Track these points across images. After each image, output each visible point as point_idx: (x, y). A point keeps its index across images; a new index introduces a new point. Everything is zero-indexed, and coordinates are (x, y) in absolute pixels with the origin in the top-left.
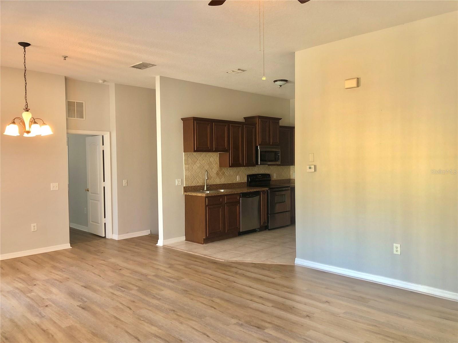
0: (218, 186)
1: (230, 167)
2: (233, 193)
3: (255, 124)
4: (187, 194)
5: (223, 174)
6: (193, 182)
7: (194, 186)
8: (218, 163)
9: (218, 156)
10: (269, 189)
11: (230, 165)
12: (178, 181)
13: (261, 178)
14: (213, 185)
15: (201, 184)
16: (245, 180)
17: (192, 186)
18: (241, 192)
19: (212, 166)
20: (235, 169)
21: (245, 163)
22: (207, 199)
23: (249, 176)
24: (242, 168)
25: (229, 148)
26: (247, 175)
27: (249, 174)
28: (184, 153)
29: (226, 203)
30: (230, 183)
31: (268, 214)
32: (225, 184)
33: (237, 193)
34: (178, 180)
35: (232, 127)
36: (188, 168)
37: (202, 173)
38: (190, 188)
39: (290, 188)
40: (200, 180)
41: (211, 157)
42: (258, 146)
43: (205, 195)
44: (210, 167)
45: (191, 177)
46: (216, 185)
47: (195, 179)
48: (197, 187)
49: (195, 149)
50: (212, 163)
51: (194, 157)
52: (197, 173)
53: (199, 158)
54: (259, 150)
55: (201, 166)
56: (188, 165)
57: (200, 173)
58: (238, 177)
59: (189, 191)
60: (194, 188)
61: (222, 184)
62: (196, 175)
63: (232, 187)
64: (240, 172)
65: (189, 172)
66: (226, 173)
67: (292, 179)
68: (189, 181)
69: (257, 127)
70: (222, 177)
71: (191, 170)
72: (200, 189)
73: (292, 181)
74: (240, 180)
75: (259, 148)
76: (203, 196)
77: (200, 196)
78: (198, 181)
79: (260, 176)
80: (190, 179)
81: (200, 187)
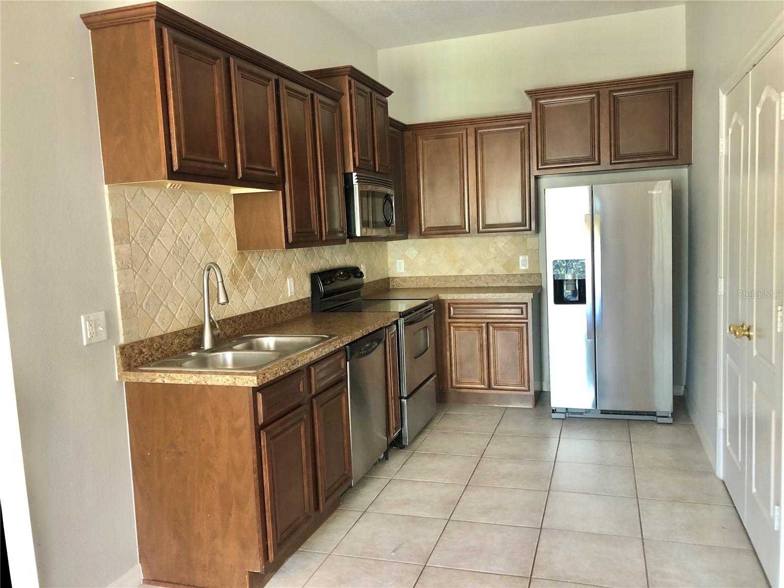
0: (239, 325)
1: (288, 246)
4: (145, 377)
5: (251, 273)
6: (153, 321)
7: (161, 337)
9: (232, 205)
10: (400, 317)
11: (290, 241)
12: (94, 324)
16: (306, 291)
17: (152, 340)
19: (217, 244)
21: (326, 230)
22: (260, 396)
23: (314, 277)
25: (282, 173)
26: (311, 275)
27: (313, 271)
28: (106, 187)
29: (315, 396)
31: (401, 397)
32: (257, 311)
34: (92, 316)
35: (286, 91)
36: (131, 257)
37: (183, 276)
38: (144, 348)
39: (432, 304)
40: (179, 306)
41: (209, 212)
42: (352, 173)
43: (256, 382)
44: (209, 250)
45: (146, 296)
46: (233, 321)
47: (162, 303)
48: (173, 338)
49: (176, 167)
50: (214, 232)
51: (150, 209)
52: (167, 278)
53: (170, 213)
54: (357, 186)
55: (177, 248)
56: (129, 245)
57: (175, 278)
58: (290, 282)
59: (142, 364)
60: (161, 344)
61: (249, 314)
62: (163, 288)
63: (277, 320)
64: (293, 267)
65: (134, 277)
66: (258, 270)
67: (395, 278)
68: (138, 318)
69: (346, 107)
70: (247, 288)
71: (143, 265)
72: (183, 346)
73: (393, 282)
74: (295, 293)
75: (357, 180)
76: (247, 383)
77: (228, 385)
78: (171, 311)
79: (342, 273)
80: (142, 308)
81: (181, 336)
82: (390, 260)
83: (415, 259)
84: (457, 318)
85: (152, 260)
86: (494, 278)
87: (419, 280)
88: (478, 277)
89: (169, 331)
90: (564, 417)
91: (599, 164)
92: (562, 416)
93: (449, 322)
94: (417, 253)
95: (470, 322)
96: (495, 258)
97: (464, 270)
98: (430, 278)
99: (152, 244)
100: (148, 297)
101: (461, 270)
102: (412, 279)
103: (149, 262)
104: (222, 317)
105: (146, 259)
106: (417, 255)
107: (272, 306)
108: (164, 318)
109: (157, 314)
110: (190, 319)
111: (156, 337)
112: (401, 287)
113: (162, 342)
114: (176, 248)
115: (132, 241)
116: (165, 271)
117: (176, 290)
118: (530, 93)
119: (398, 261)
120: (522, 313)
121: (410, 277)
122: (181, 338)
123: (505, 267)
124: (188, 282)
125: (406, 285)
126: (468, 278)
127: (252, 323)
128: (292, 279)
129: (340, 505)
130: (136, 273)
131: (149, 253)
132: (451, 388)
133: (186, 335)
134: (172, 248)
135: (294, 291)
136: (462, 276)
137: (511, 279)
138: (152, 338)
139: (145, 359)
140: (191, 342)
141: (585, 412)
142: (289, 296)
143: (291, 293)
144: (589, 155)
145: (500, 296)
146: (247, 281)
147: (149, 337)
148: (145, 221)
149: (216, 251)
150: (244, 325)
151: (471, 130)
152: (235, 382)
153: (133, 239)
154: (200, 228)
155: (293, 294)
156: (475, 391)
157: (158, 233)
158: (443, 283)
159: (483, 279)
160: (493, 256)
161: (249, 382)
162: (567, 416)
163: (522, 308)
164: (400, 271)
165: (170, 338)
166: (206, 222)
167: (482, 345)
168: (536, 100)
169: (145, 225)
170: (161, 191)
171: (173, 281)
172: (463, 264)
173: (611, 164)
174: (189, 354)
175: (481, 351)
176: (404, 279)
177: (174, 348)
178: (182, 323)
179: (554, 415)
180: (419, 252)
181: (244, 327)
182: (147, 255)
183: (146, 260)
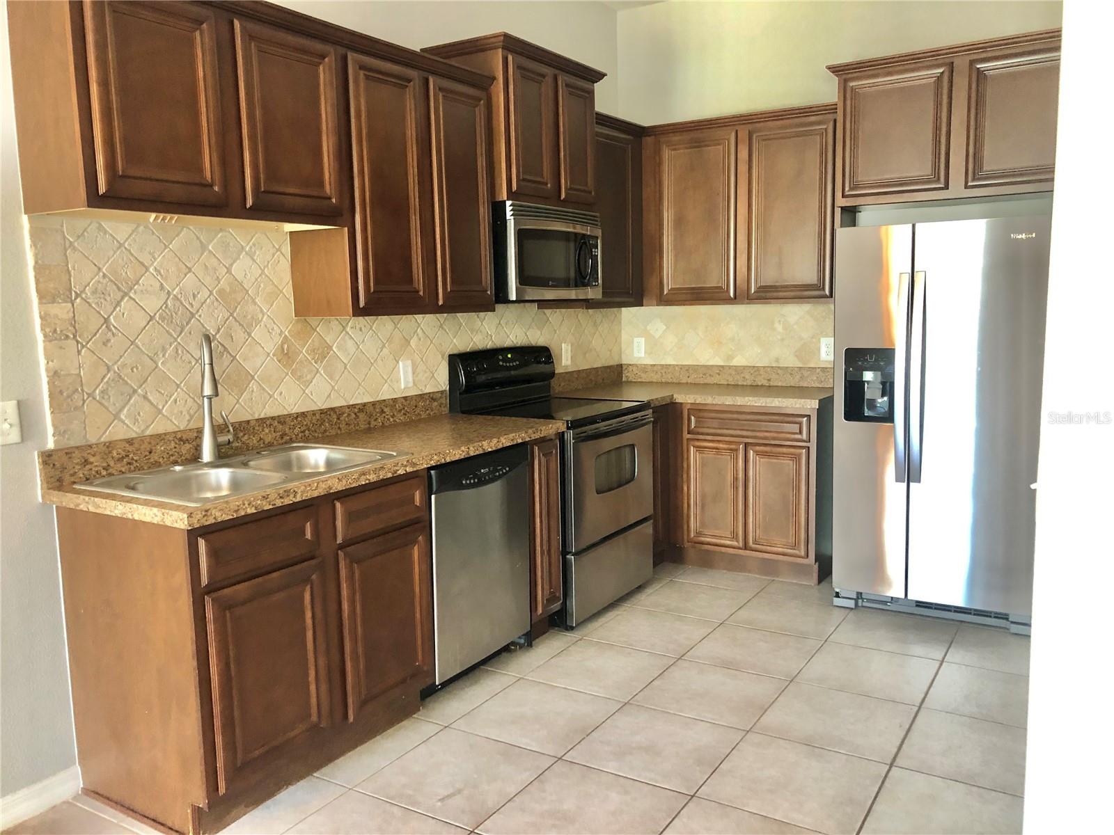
1: (358, 312)
2: (390, 475)
3: (483, 83)
5: (323, 352)
6: (116, 417)
7: (130, 442)
8: (288, 291)
9: (287, 249)
10: (568, 428)
11: (362, 304)
13: (515, 368)
14: (261, 421)
15: (180, 423)
16: (440, 380)
18: (433, 463)
19: (252, 307)
20: (384, 324)
21: (444, 291)
22: (202, 543)
23: (458, 361)
24: (426, 321)
25: (347, 202)
26: (450, 356)
27: (455, 352)
28: (25, 217)
29: (341, 547)
30: (364, 405)
31: (565, 552)
32: (332, 409)
33: (409, 469)
35: (362, 73)
36: (73, 322)
37: (180, 352)
38: (94, 456)
39: (651, 410)
40: (171, 397)
41: (238, 258)
42: (505, 201)
43: (186, 523)
44: (235, 315)
45: (102, 379)
46: (278, 422)
47: (135, 391)
48: (153, 443)
49: (102, 189)
50: (247, 288)
51: (115, 252)
52: (148, 355)
53: (155, 259)
54: (512, 221)
55: (170, 311)
56: (70, 305)
57: (164, 356)
58: (404, 367)
59: (88, 480)
60: (129, 451)
61: (314, 413)
62: (137, 369)
63: (373, 423)
64: (413, 343)
65: (79, 352)
66: (337, 347)
67: (630, 365)
68: (84, 412)
69: (498, 97)
70: (313, 375)
71: (98, 335)
72: (172, 455)
73: (626, 371)
74: (414, 383)
75: (512, 212)
76: (177, 522)
77: (156, 522)
78: (152, 404)
79: (509, 356)
80: (94, 399)
81: (170, 441)
82: (624, 337)
83: (660, 337)
84: (702, 434)
85: (114, 327)
86: (779, 371)
87: (665, 370)
88: (756, 368)
89: (148, 433)
90: (853, 607)
91: (946, 187)
92: (851, 604)
93: (688, 439)
94: (665, 327)
95: (719, 441)
96: (783, 340)
97: (733, 358)
98: (682, 367)
99: (118, 304)
100: (107, 382)
101: (730, 358)
102: (655, 368)
103: (110, 330)
104: (260, 415)
105: (105, 325)
106: (665, 331)
107: (365, 400)
108: (139, 414)
109: (124, 407)
110: (191, 417)
111: (121, 440)
112: (639, 380)
113: (130, 449)
114: (167, 311)
115: (75, 299)
116: (143, 344)
117: (165, 373)
118: (835, 70)
119: (636, 340)
120: (801, 432)
121: (651, 365)
122: (170, 442)
123: (798, 355)
124: (190, 362)
125: (645, 378)
126: (739, 370)
127: (320, 425)
128: (410, 362)
129: (419, 710)
130: (83, 346)
131: (111, 317)
132: (688, 542)
133: (181, 439)
134: (159, 310)
135: (414, 380)
136: (730, 367)
137: (806, 375)
138: (110, 443)
139: (93, 473)
140: (189, 451)
141: (890, 600)
142: (403, 387)
143: (406, 382)
144: (930, 174)
145: (766, 403)
146: (313, 362)
147: (107, 440)
148: (104, 270)
149: (249, 317)
150: (302, 429)
151: (744, 134)
152: (163, 518)
153: (77, 296)
154: (219, 283)
155: (411, 384)
156: (723, 549)
157: (131, 289)
158: (701, 375)
159: (762, 372)
160: (779, 337)
161: (179, 521)
162: (860, 604)
163: (800, 424)
164: (639, 355)
165: (147, 444)
166: (231, 274)
167: (736, 479)
168: (846, 81)
169: (104, 276)
170: (138, 226)
171: (159, 360)
172: (733, 349)
173: (966, 187)
174: (172, 469)
175: (736, 488)
176: (644, 369)
177: (154, 457)
178: (176, 422)
179: (837, 601)
180: (668, 328)
181: (303, 432)
182: (106, 321)
183: (104, 327)
